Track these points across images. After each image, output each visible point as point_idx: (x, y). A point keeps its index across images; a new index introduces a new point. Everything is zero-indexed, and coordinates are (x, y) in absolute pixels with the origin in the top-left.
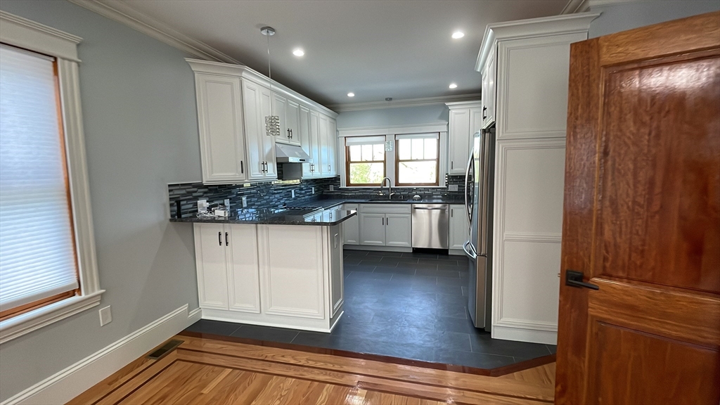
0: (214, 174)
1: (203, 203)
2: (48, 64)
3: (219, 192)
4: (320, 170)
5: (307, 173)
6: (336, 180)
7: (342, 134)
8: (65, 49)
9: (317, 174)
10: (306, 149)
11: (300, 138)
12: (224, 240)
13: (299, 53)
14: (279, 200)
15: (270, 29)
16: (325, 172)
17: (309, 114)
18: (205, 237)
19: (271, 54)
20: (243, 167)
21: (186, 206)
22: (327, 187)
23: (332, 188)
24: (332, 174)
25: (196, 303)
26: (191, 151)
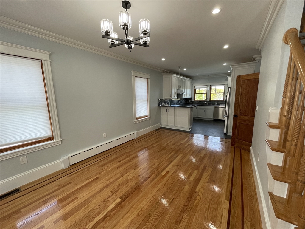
0: (166, 97)
1: (163, 103)
2: (146, 80)
3: (169, 102)
4: (187, 96)
5: (183, 97)
6: (191, 99)
7: (194, 85)
9: (186, 97)
10: (184, 91)
11: (182, 88)
12: (168, 111)
13: (185, 69)
14: (176, 104)
15: (180, 67)
16: (188, 97)
17: (185, 81)
18: (164, 110)
20: (171, 96)
21: (161, 104)
22: (188, 101)
23: (189, 101)
24: (190, 97)
26: (161, 93)
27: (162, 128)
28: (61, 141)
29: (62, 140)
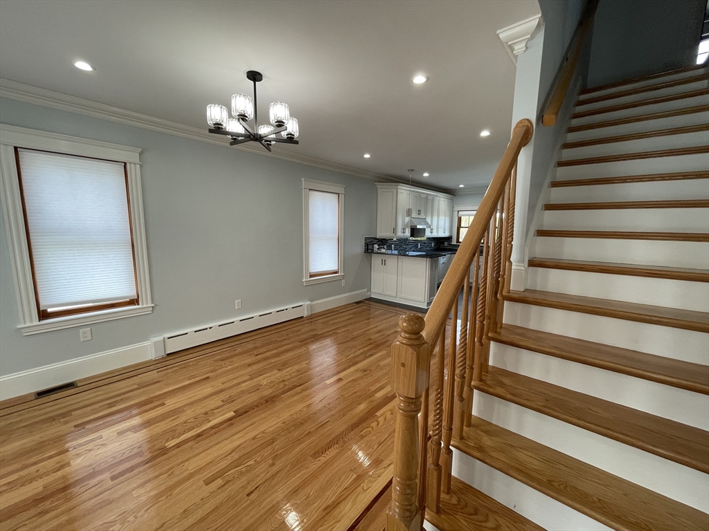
0: (381, 234)
1: (376, 246)
2: (336, 196)
3: (383, 242)
4: (437, 232)
5: (428, 234)
6: (449, 239)
7: (456, 209)
8: (341, 190)
9: (435, 235)
10: (429, 220)
11: (426, 214)
12: (384, 263)
13: (426, 175)
14: (411, 248)
15: (413, 170)
16: (442, 234)
17: (433, 200)
18: (376, 260)
19: (411, 176)
20: (395, 231)
21: (370, 247)
22: (443, 243)
23: (446, 244)
24: (447, 235)
25: (369, 290)
26: (373, 222)
27: (371, 299)
28: (153, 307)
29: (153, 305)
